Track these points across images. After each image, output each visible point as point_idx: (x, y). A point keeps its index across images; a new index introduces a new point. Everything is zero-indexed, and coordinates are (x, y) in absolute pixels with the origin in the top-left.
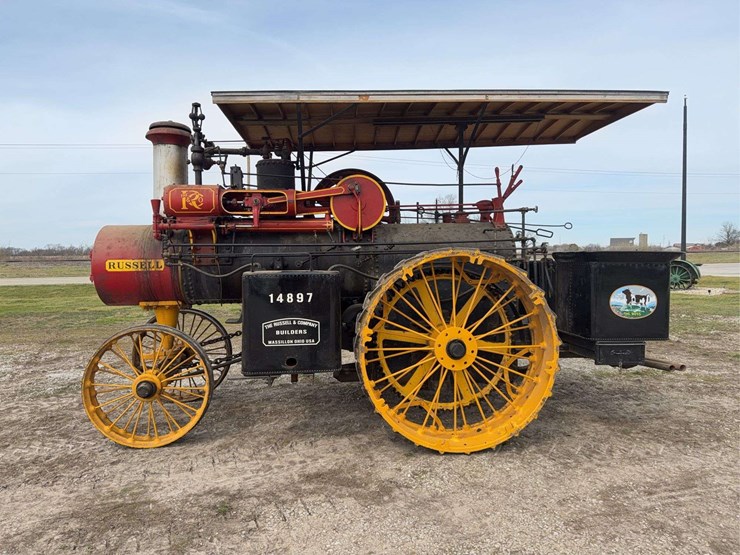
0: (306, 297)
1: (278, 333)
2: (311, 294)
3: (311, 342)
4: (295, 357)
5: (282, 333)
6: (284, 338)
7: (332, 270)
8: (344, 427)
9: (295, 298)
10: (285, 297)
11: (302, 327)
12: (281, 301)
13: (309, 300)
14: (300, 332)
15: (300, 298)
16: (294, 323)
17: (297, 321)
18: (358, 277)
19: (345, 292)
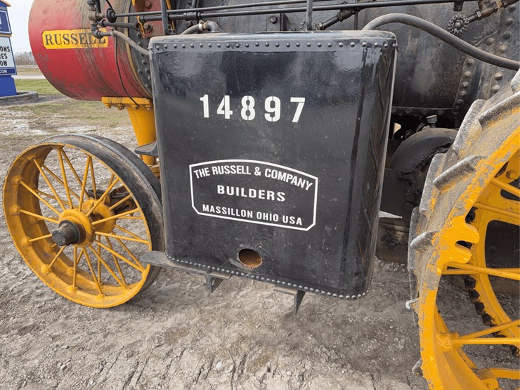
0: (288, 109)
1: (220, 189)
2: (301, 101)
3: (294, 223)
4: (258, 247)
5: (231, 191)
6: (235, 202)
7: (376, 27)
8: (370, 346)
9: (260, 108)
10: (236, 106)
11: (276, 185)
12: (228, 114)
13: (296, 119)
14: (271, 195)
15: (273, 108)
16: (257, 173)
17: (263, 168)
18: (453, 53)
19: (405, 95)
